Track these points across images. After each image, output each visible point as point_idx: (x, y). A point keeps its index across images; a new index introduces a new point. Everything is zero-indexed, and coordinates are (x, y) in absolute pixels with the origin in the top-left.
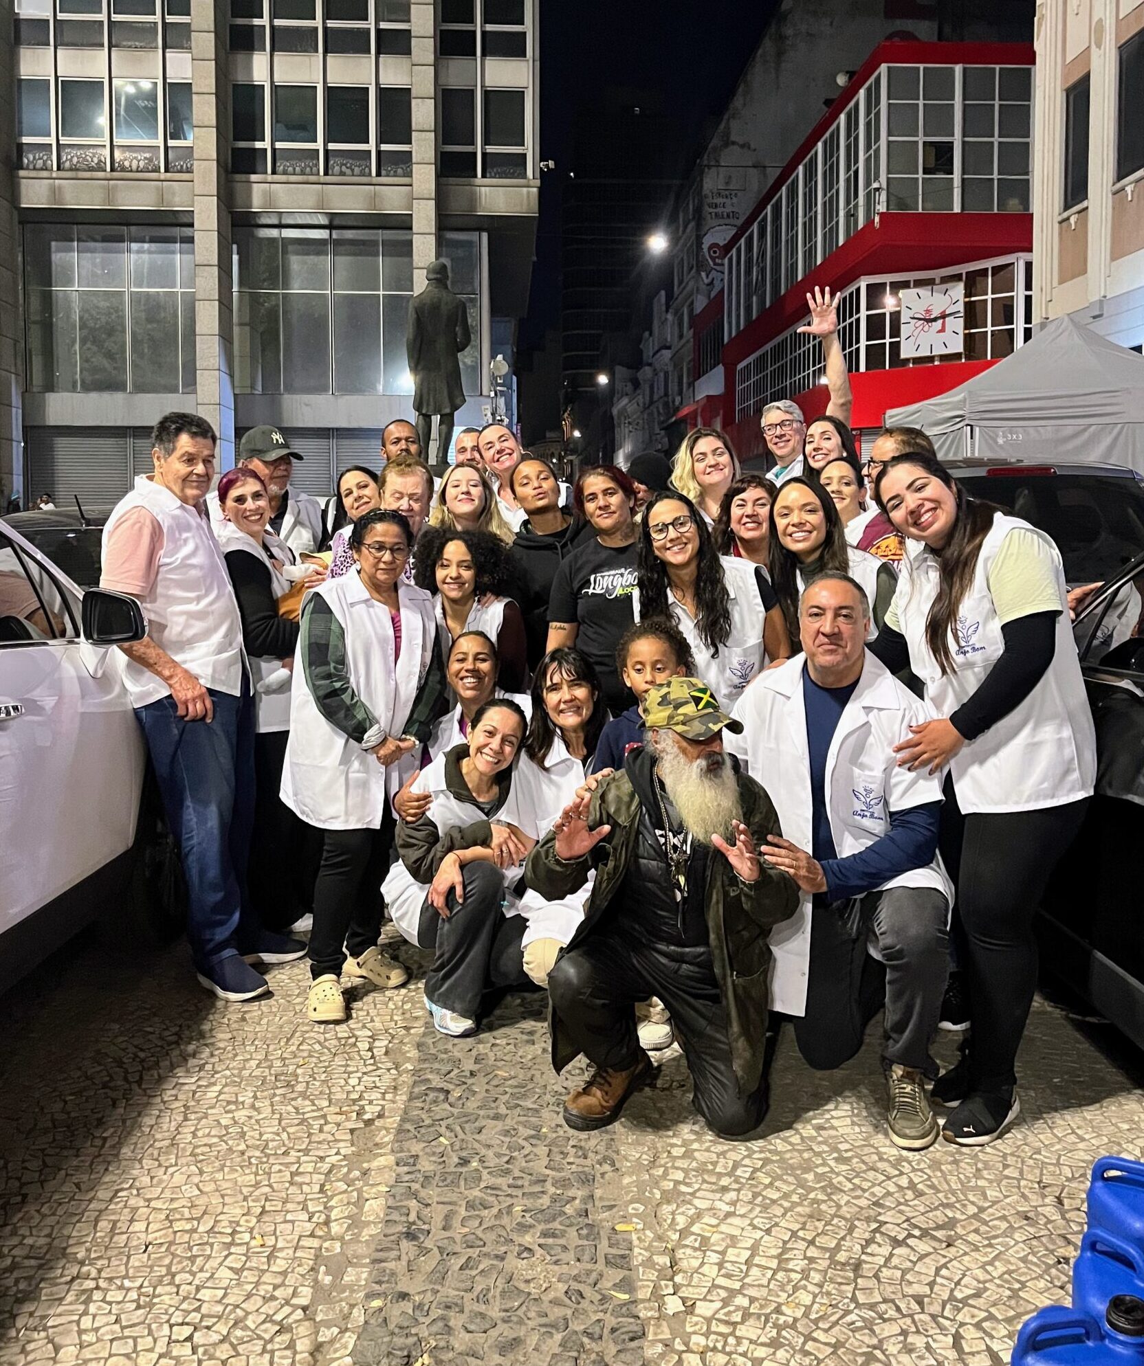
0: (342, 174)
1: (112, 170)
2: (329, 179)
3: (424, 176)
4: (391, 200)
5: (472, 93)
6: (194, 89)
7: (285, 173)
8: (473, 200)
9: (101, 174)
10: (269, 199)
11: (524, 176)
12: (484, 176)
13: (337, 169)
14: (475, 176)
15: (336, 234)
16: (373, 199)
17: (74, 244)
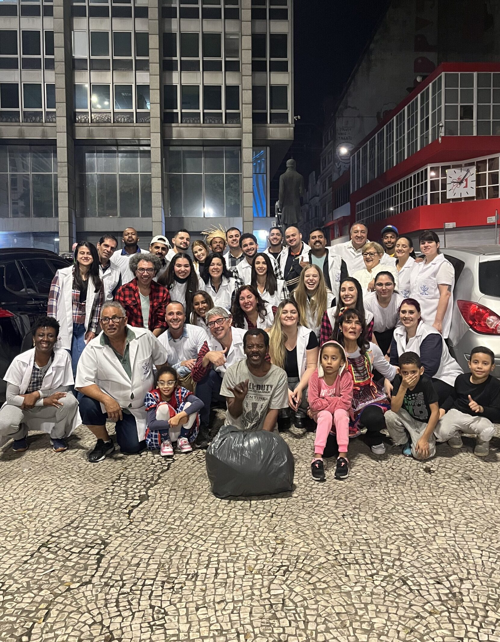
0: (210, 123)
1: (114, 122)
2: (205, 125)
3: (247, 124)
4: (232, 133)
5: (265, 87)
6: (151, 88)
7: (186, 123)
8: (266, 133)
9: (109, 124)
10: (180, 133)
11: (287, 122)
12: (270, 123)
13: (208, 121)
14: (267, 123)
15: (206, 149)
16: (224, 133)
17: (95, 154)
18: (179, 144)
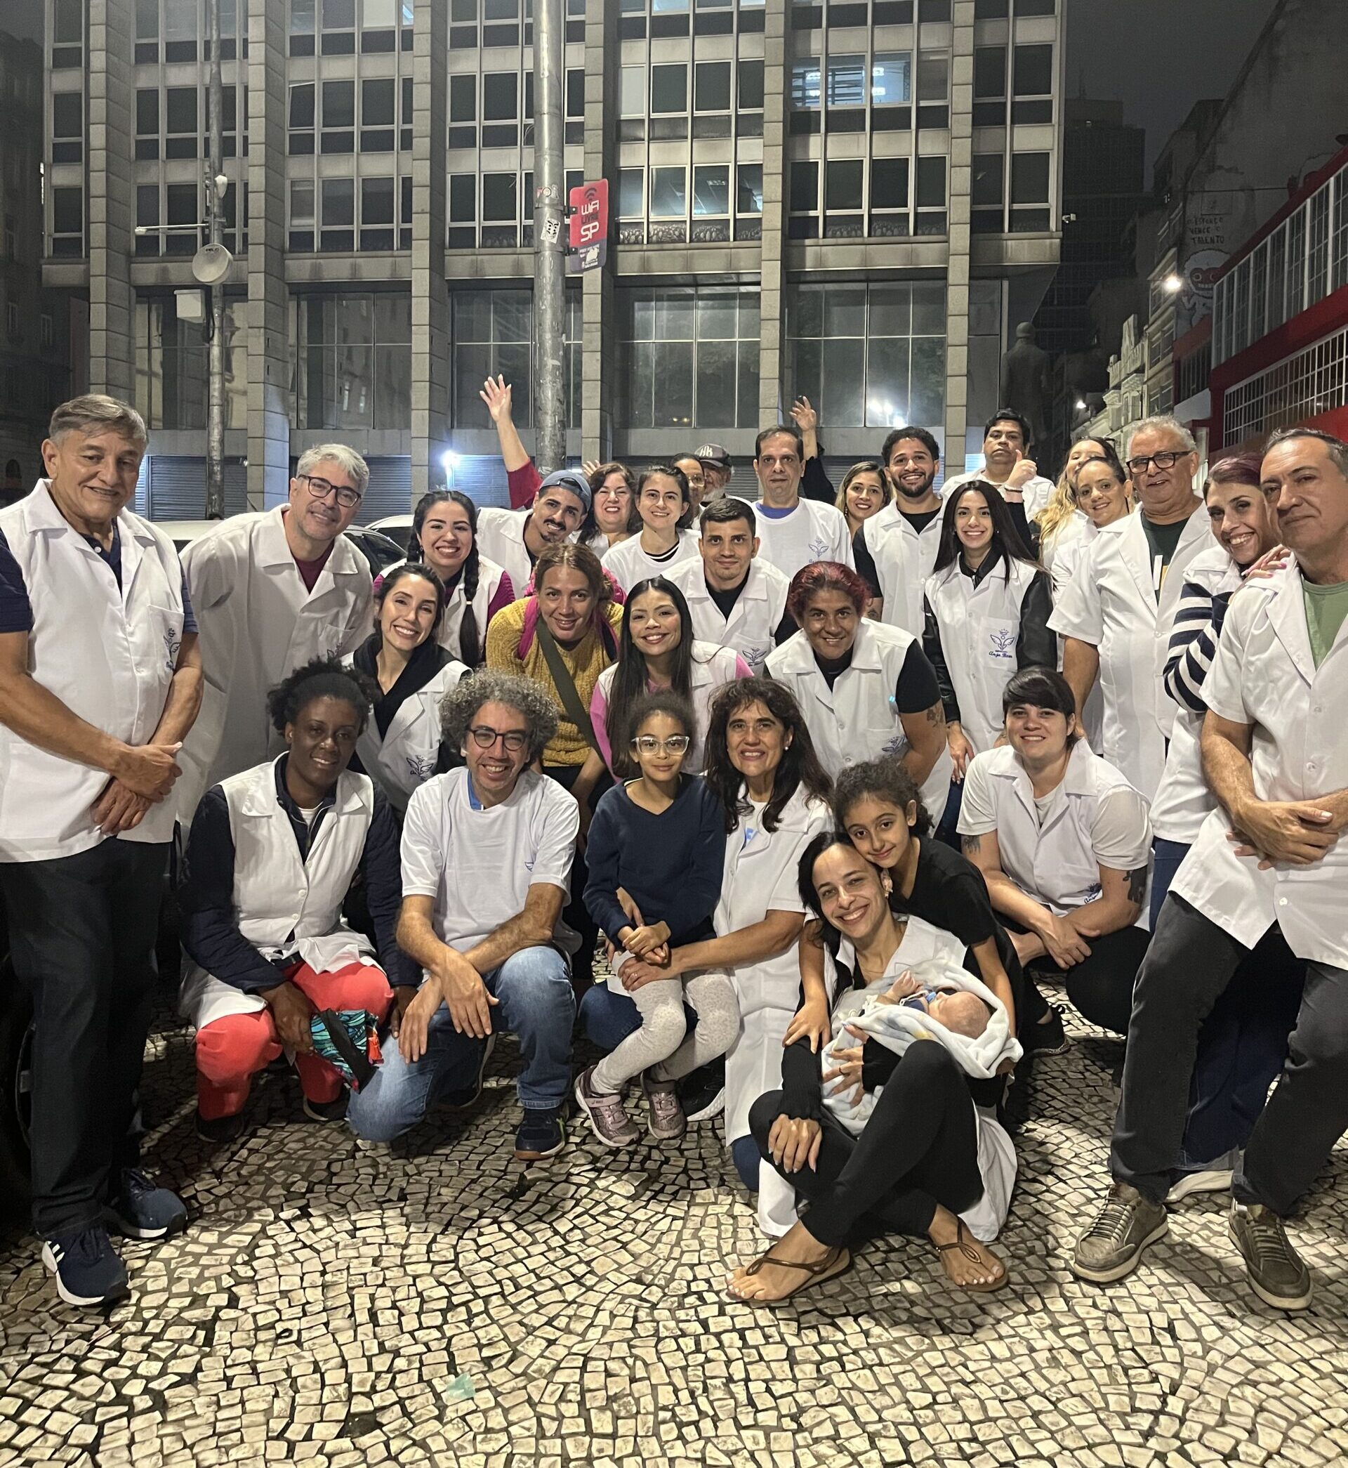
0: (883, 235)
1: (691, 241)
2: (872, 240)
3: (960, 235)
4: (927, 254)
5: (1001, 158)
6: (765, 170)
7: (834, 236)
8: (1000, 253)
9: (681, 245)
10: (820, 260)
11: (1047, 228)
12: (1010, 231)
13: (879, 232)
14: (1003, 231)
15: (872, 286)
16: (910, 256)
17: (653, 303)
18: (819, 278)
